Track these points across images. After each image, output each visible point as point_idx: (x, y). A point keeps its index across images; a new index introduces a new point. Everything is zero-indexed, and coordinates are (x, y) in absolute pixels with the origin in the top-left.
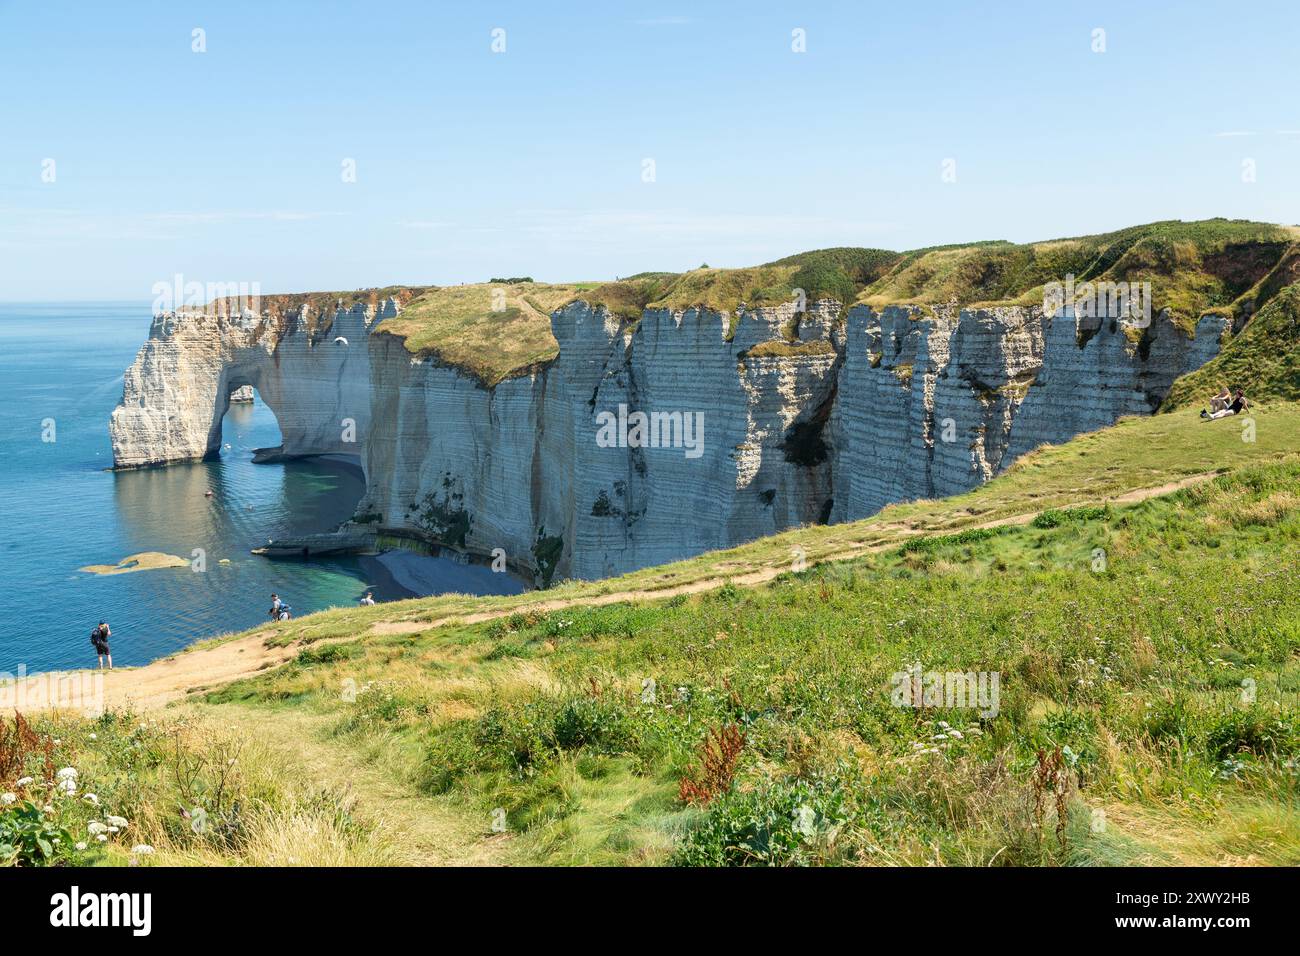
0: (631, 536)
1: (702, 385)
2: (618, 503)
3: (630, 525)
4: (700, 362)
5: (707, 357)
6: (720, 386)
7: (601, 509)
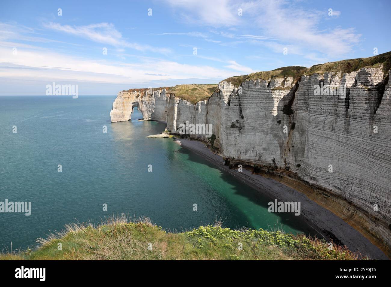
0: (241, 132)
1: (261, 97)
2: (237, 125)
3: (240, 130)
4: (260, 92)
5: (263, 90)
6: (266, 97)
7: (233, 126)
